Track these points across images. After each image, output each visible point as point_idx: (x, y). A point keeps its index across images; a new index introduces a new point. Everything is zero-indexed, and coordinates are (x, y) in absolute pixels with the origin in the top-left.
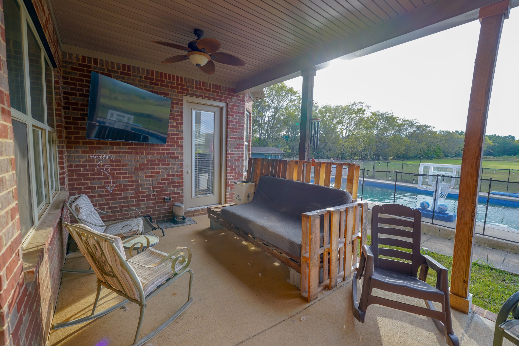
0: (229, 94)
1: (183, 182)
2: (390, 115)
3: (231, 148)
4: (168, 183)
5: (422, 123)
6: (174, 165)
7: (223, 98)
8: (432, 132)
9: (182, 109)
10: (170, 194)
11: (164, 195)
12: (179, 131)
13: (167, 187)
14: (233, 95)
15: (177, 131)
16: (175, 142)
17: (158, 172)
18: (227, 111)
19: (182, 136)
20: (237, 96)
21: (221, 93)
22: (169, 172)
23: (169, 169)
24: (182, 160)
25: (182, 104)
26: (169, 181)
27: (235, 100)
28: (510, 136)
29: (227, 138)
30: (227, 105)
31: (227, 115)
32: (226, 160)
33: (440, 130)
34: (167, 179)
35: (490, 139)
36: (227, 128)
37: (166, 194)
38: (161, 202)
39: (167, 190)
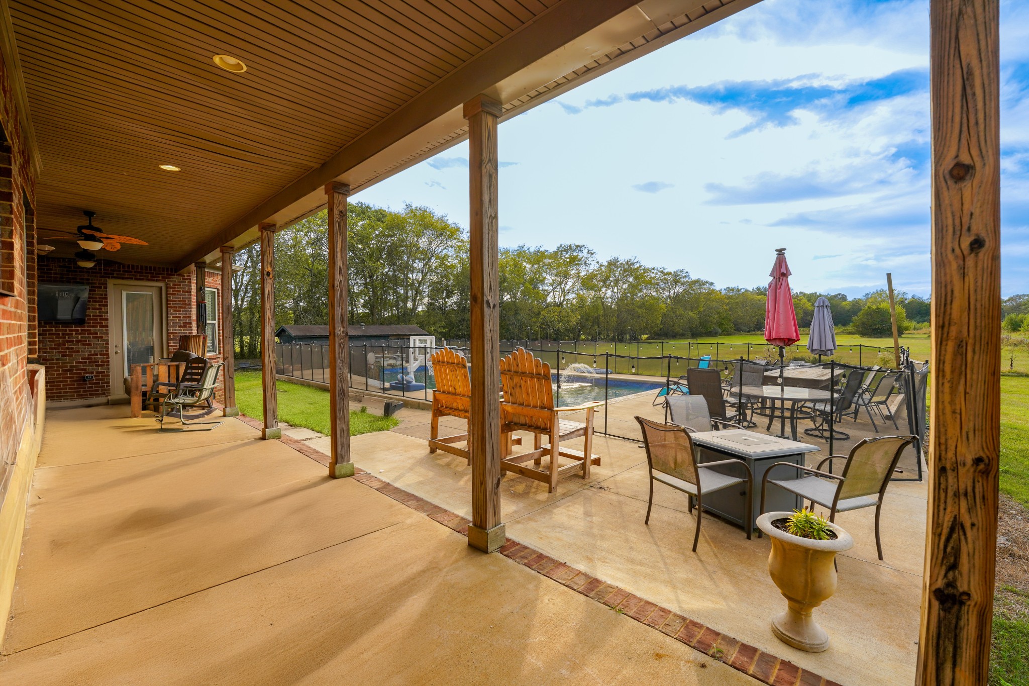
0: (167, 274)
1: (108, 361)
2: (636, 266)
3: (173, 327)
4: (90, 362)
5: (694, 277)
6: (97, 344)
7: (160, 278)
8: (713, 291)
9: (107, 291)
10: (92, 373)
11: (84, 373)
12: (103, 312)
13: (88, 366)
14: (174, 275)
15: (100, 312)
16: (98, 323)
17: (78, 352)
18: (167, 291)
19: (106, 317)
20: (180, 275)
21: (156, 274)
22: (91, 351)
23: (91, 348)
24: (108, 340)
25: (106, 288)
26: (91, 360)
27: (176, 279)
28: (839, 294)
29: (167, 317)
30: (167, 284)
31: (167, 294)
32: (168, 340)
33: (728, 288)
34: (88, 359)
35: (809, 301)
36: (167, 307)
37: (87, 373)
38: (80, 381)
39: (89, 369)
